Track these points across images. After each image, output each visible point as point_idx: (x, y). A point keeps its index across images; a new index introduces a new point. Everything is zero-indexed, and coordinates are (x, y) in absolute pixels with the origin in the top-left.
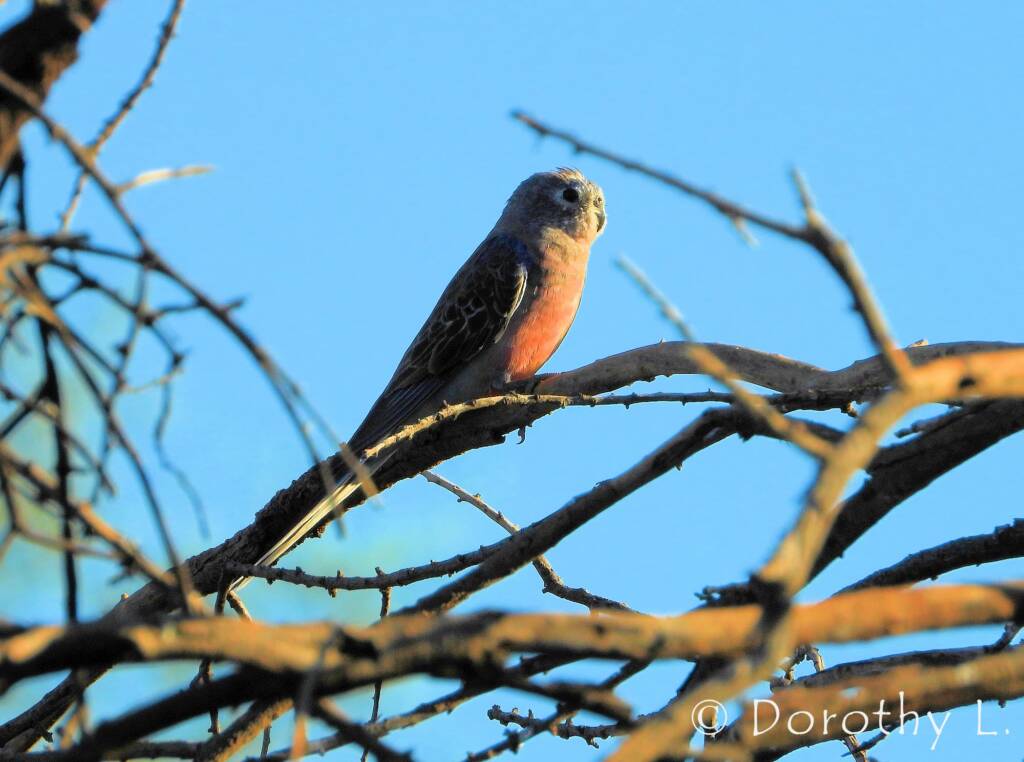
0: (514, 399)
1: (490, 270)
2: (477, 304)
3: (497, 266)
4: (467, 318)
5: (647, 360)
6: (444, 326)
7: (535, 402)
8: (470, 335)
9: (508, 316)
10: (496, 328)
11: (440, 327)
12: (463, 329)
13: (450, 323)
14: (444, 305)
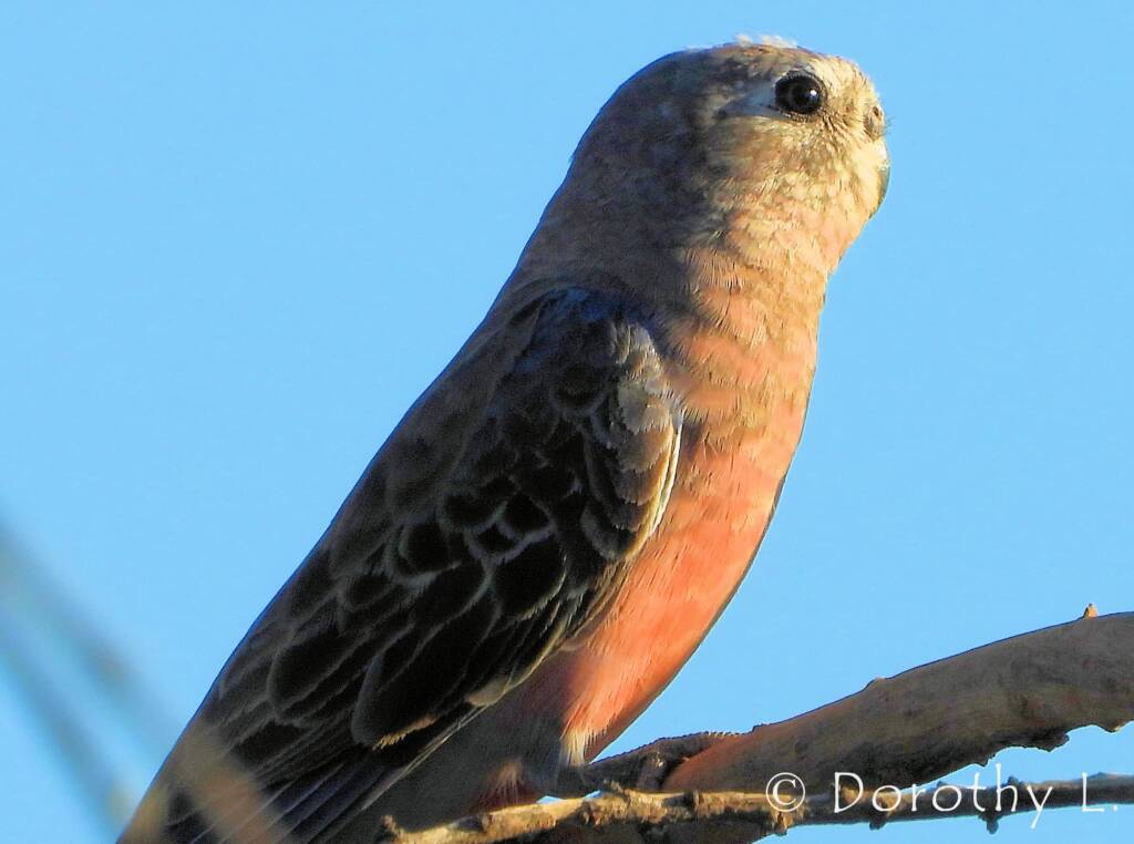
0: (618, 806)
1: (565, 411)
2: (524, 517)
3: (583, 400)
4: (490, 563)
5: (1043, 676)
6: (400, 591)
7: (687, 815)
8: (503, 620)
9: (630, 557)
10: (589, 596)
11: (386, 591)
12: (477, 596)
13: (423, 580)
14: (385, 525)
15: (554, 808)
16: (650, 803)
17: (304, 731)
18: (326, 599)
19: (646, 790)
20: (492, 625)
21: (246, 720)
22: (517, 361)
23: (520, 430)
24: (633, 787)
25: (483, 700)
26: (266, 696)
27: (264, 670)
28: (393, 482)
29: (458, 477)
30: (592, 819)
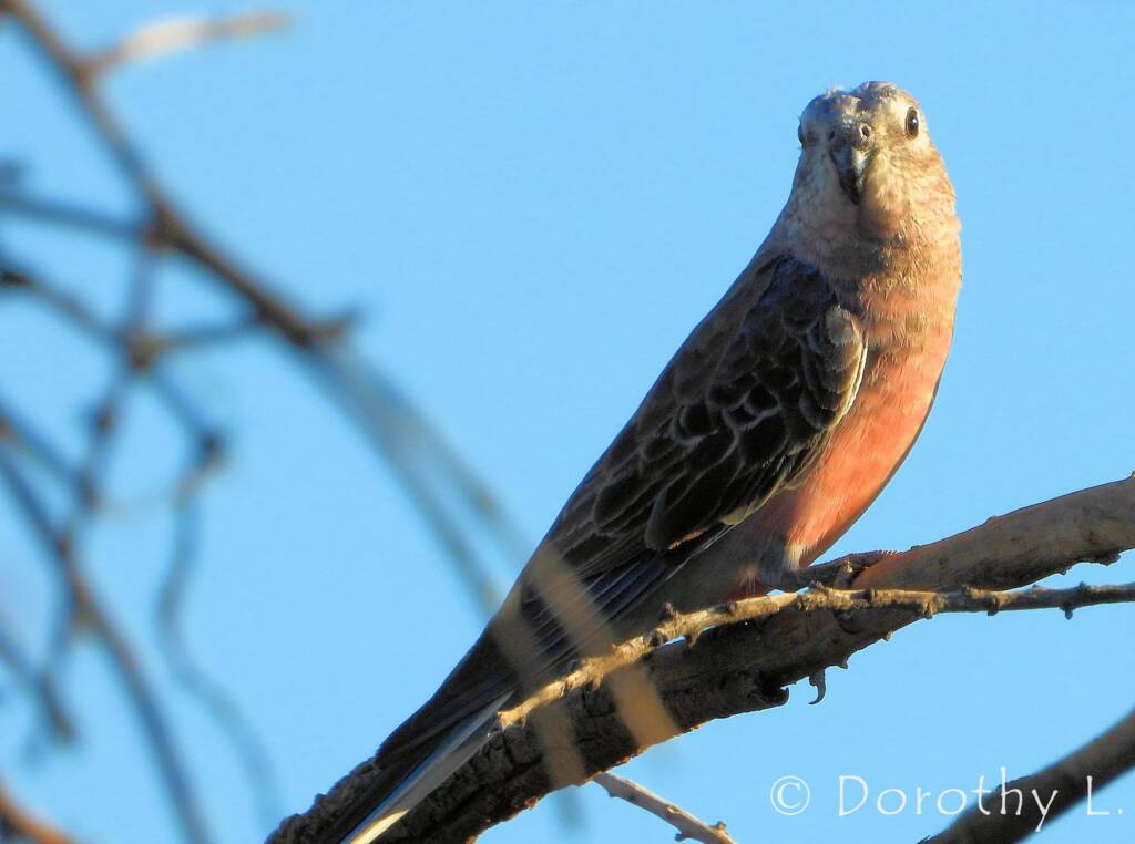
0: (821, 598)
2: (761, 400)
3: (802, 324)
4: (738, 431)
5: (1103, 516)
6: (680, 448)
7: (867, 604)
8: (745, 468)
9: (832, 428)
10: (803, 453)
11: (669, 450)
12: (729, 453)
13: (694, 441)
14: (673, 405)
15: (778, 598)
16: (842, 596)
17: (615, 539)
18: (631, 456)
19: (840, 588)
20: (739, 470)
21: (578, 533)
22: (761, 298)
23: (762, 344)
24: (831, 586)
25: (732, 520)
26: (591, 518)
27: (591, 501)
28: (678, 378)
29: (720, 374)
30: (803, 607)
